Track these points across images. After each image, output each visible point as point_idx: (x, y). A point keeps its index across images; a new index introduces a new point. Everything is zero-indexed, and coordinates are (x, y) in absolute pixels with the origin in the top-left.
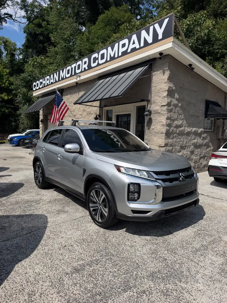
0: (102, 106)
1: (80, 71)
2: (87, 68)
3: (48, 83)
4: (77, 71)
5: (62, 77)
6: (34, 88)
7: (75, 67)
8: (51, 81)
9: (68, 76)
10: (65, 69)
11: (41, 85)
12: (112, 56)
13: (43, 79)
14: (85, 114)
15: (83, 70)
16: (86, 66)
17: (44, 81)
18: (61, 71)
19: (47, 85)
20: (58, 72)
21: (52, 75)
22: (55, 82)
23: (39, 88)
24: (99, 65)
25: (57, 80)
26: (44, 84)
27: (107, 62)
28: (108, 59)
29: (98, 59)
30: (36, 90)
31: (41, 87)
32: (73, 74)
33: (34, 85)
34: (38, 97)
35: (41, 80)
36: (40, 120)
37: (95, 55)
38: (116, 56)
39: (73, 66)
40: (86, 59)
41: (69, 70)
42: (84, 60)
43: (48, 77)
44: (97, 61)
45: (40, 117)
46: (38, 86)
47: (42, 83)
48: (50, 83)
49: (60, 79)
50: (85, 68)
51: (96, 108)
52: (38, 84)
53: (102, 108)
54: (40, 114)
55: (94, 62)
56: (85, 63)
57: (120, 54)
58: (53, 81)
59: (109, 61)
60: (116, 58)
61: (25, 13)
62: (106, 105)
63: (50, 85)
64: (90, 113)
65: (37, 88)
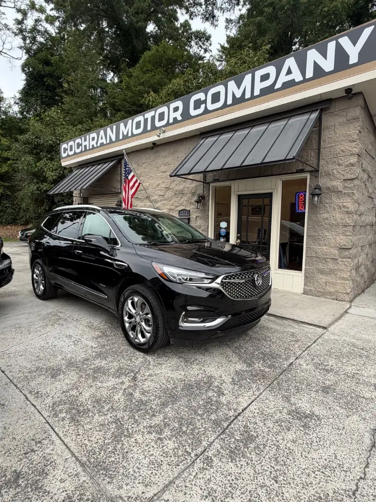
0: (207, 182)
1: (164, 123)
2: (179, 118)
3: (93, 145)
4: (158, 124)
6: (65, 152)
7: (153, 118)
8: (100, 141)
9: (136, 132)
10: (130, 121)
11: (78, 148)
12: (238, 95)
13: (83, 138)
14: (169, 194)
15: (171, 121)
16: (178, 115)
17: (85, 140)
18: (122, 125)
19: (91, 147)
20: (114, 127)
21: (102, 132)
22: (108, 142)
23: (75, 153)
24: (206, 111)
25: (114, 139)
26: (85, 146)
27: (225, 105)
28: (230, 102)
29: (205, 102)
30: (68, 156)
31: (78, 151)
32: (149, 128)
33: (64, 148)
35: (78, 141)
37: (201, 96)
38: (248, 95)
39: (149, 115)
40: (179, 104)
41: (138, 123)
42: (173, 105)
43: (94, 135)
44: (203, 106)
45: (74, 200)
46: (71, 150)
47: (81, 145)
48: (99, 145)
49: (121, 137)
50: (175, 119)
51: (194, 184)
52: (71, 146)
53: (209, 183)
54: (74, 195)
55: (197, 107)
56: (176, 109)
57: (257, 93)
58: (104, 141)
59: (230, 105)
60: (249, 99)
61: (22, 41)
62: (218, 180)
63: (97, 147)
64: (182, 193)
65: (71, 153)
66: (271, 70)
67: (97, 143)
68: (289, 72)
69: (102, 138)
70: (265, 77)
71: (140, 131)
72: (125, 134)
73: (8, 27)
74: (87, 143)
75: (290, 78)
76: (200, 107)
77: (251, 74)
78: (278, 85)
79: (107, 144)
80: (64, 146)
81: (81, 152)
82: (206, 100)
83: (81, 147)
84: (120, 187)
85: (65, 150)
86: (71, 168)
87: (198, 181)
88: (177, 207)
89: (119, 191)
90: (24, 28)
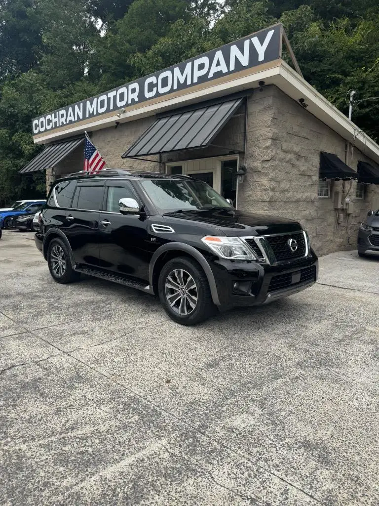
0: (163, 161)
1: (124, 103)
2: (136, 99)
3: (62, 122)
4: (119, 104)
6: (36, 129)
7: (115, 97)
8: (69, 119)
9: (101, 111)
10: (95, 99)
11: (49, 125)
12: (182, 82)
13: (53, 114)
15: (130, 102)
16: (135, 96)
17: (55, 117)
18: (88, 103)
19: (61, 124)
20: (82, 104)
21: (70, 109)
22: (76, 119)
23: (46, 130)
24: (158, 95)
25: (81, 117)
26: (56, 123)
27: (172, 90)
28: (175, 87)
29: (156, 85)
30: (40, 132)
31: (49, 127)
32: (111, 108)
33: (36, 124)
35: (49, 117)
36: (48, 183)
37: (153, 79)
38: (189, 82)
39: (111, 95)
40: (135, 85)
41: (102, 102)
42: (131, 87)
43: (63, 112)
44: (155, 89)
45: (47, 178)
46: (42, 127)
47: (51, 121)
48: (68, 122)
49: (87, 116)
50: (133, 100)
51: (153, 164)
52: (42, 122)
53: (164, 163)
54: (47, 173)
55: (150, 90)
56: (134, 91)
57: (195, 80)
58: (72, 118)
59: (176, 90)
60: (190, 86)
62: (172, 160)
63: (67, 124)
65: (42, 130)
66: (205, 60)
67: (66, 120)
68: (218, 64)
69: (70, 116)
70: (201, 67)
71: (104, 110)
72: (91, 112)
74: (57, 120)
75: (218, 69)
76: (152, 91)
77: (190, 63)
78: (211, 75)
79: (75, 122)
80: (35, 122)
81: (52, 128)
82: (157, 83)
83: (51, 123)
85: (37, 126)
86: (43, 145)
87: (155, 162)
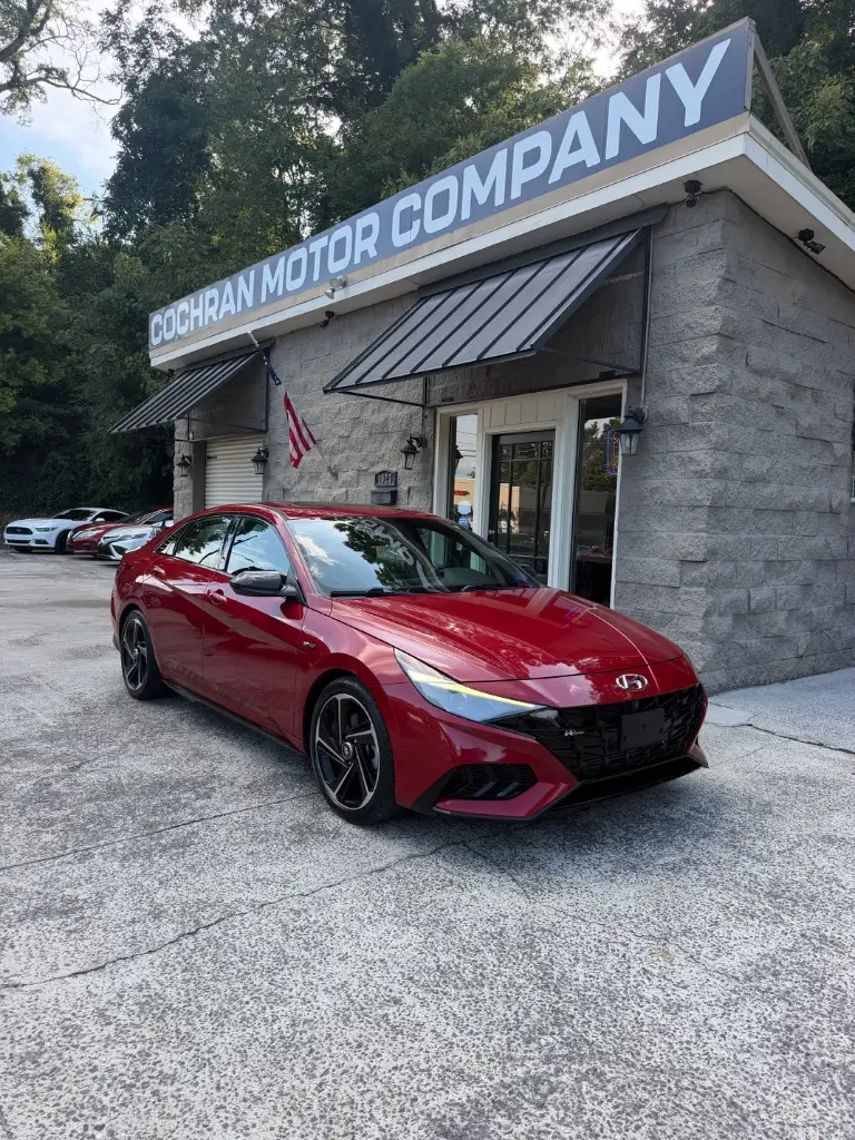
0: (431, 403)
1: (343, 264)
2: (373, 253)
3: (210, 318)
4: (334, 267)
5: (272, 291)
6: (156, 335)
7: (325, 251)
8: (224, 308)
9: (293, 285)
10: (282, 260)
11: (182, 324)
12: (482, 200)
13: (192, 301)
14: (359, 434)
15: (357, 260)
16: (369, 245)
17: (196, 306)
18: (266, 270)
19: (206, 323)
20: (252, 273)
21: (228, 287)
22: (239, 309)
23: (176, 337)
24: (423, 237)
25: (250, 303)
26: (197, 319)
27: (458, 223)
28: (466, 214)
29: (420, 214)
30: (164, 343)
31: (182, 330)
32: (316, 277)
33: (157, 325)
34: (171, 371)
35: (183, 306)
36: (177, 459)
37: (412, 201)
38: (499, 200)
39: (317, 246)
40: (370, 218)
41: (297, 264)
42: (361, 224)
43: (213, 293)
44: (416, 224)
45: (176, 449)
46: (169, 328)
47: (188, 316)
48: (221, 317)
49: (263, 299)
50: (365, 254)
51: (407, 410)
52: (170, 321)
53: (434, 408)
54: (176, 437)
55: (405, 227)
56: (367, 232)
57: (516, 193)
58: (231, 307)
59: (466, 222)
60: (501, 208)
61: (119, 62)
62: (452, 399)
63: (219, 322)
64: (382, 431)
65: (169, 336)
66: (541, 140)
67: (218, 313)
68: (576, 146)
69: (228, 301)
70: (532, 157)
71: (299, 282)
73: (92, 29)
74: (199, 312)
75: (576, 158)
76: (410, 228)
77: (506, 150)
78: (555, 176)
79: (237, 315)
80: (156, 319)
81: (189, 333)
82: (422, 211)
83: (187, 321)
84: (264, 417)
85: (158, 328)
87: (413, 404)
88: (373, 464)
89: (264, 427)
90: (122, 30)
